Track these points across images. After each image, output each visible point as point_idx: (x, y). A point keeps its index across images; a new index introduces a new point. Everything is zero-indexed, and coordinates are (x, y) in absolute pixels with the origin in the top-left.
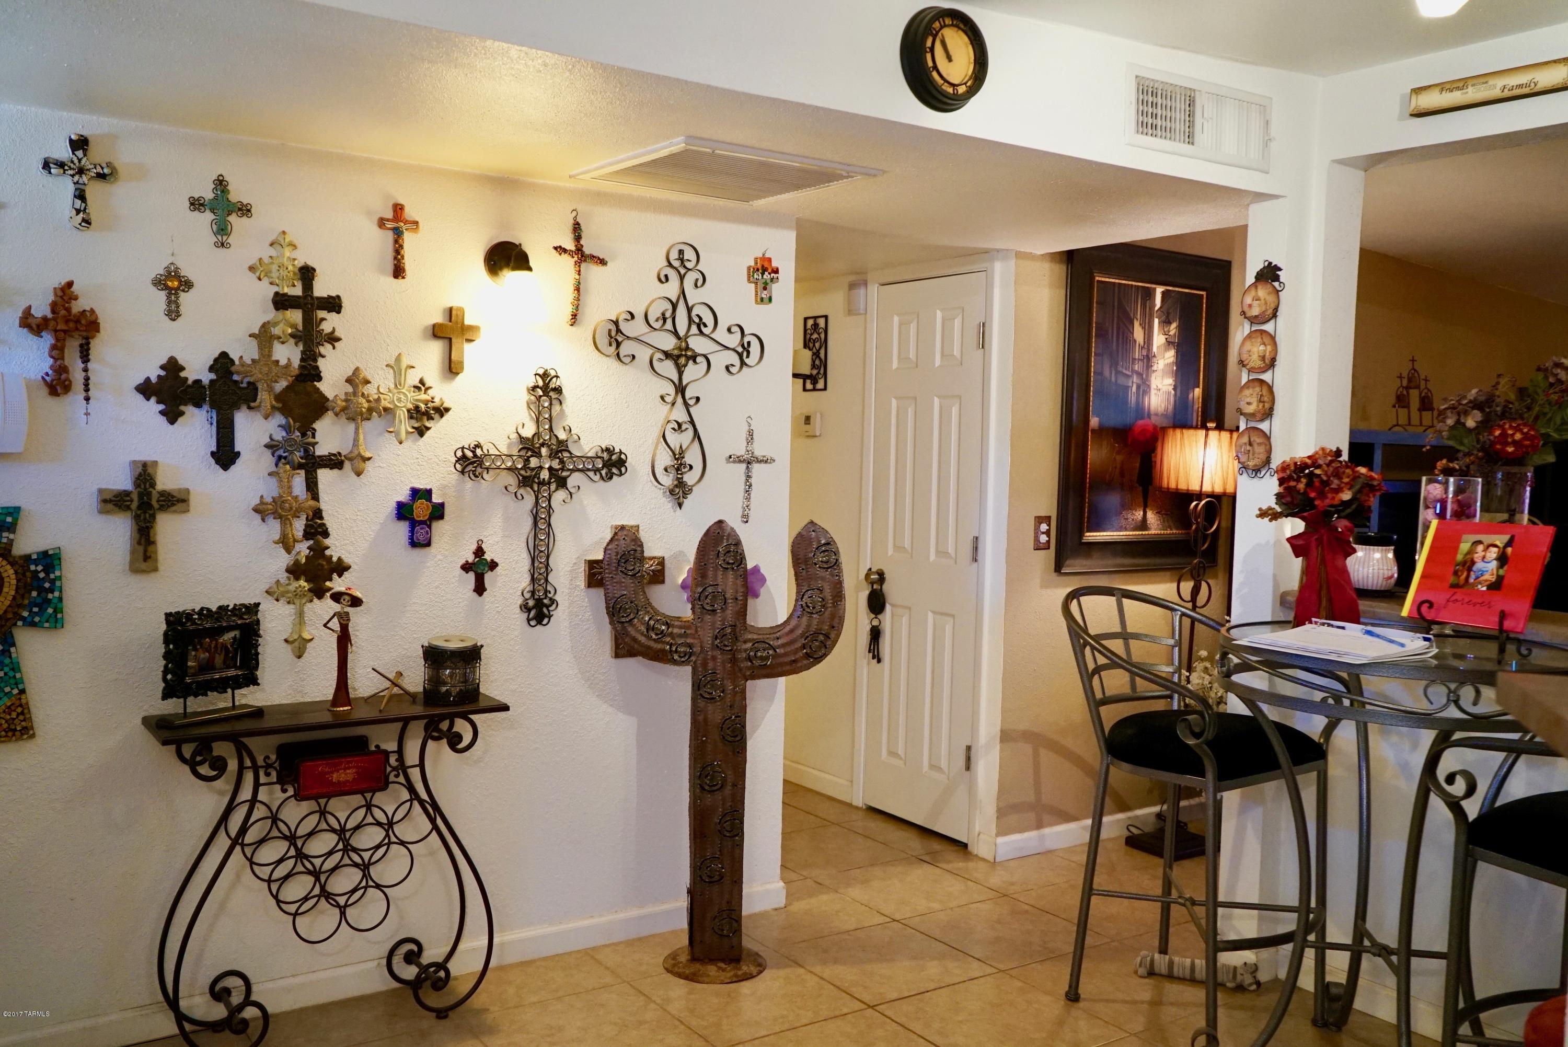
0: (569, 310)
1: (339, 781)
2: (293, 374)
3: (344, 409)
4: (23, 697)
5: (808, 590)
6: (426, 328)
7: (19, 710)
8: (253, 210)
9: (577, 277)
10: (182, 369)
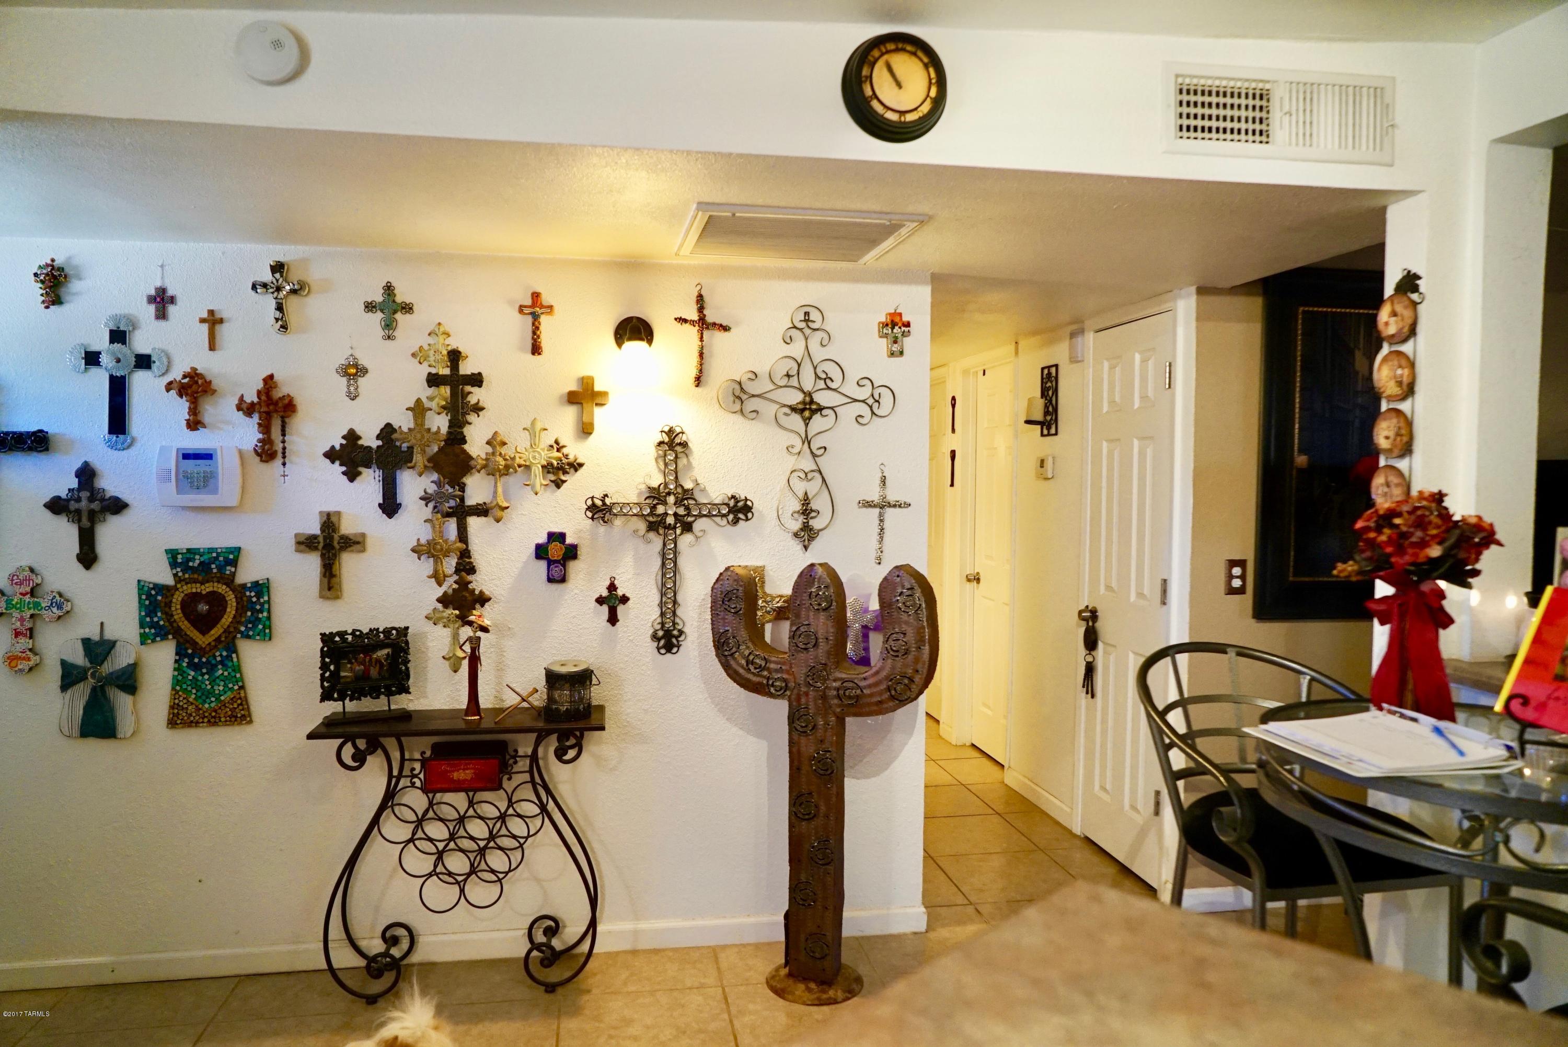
0: (694, 372)
1: (459, 779)
2: (442, 439)
3: (484, 467)
4: (242, 692)
5: (893, 634)
6: (561, 397)
7: (239, 702)
8: (414, 308)
9: (700, 343)
10: (359, 438)
